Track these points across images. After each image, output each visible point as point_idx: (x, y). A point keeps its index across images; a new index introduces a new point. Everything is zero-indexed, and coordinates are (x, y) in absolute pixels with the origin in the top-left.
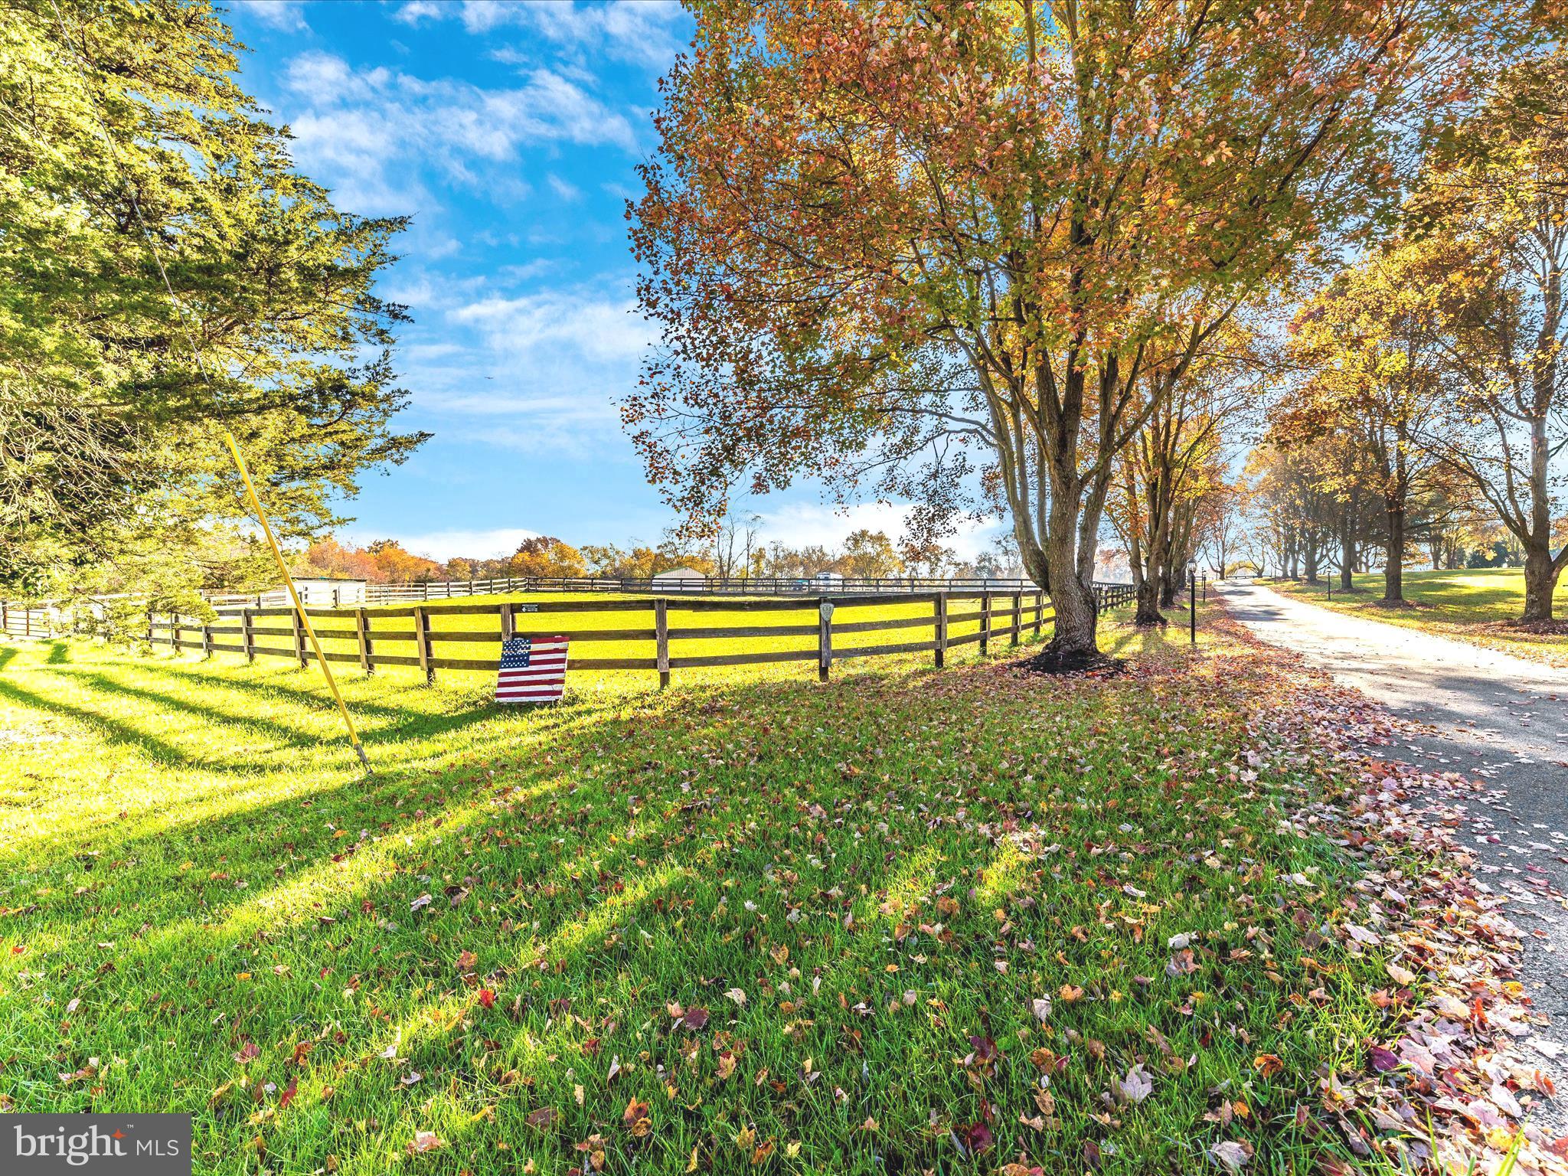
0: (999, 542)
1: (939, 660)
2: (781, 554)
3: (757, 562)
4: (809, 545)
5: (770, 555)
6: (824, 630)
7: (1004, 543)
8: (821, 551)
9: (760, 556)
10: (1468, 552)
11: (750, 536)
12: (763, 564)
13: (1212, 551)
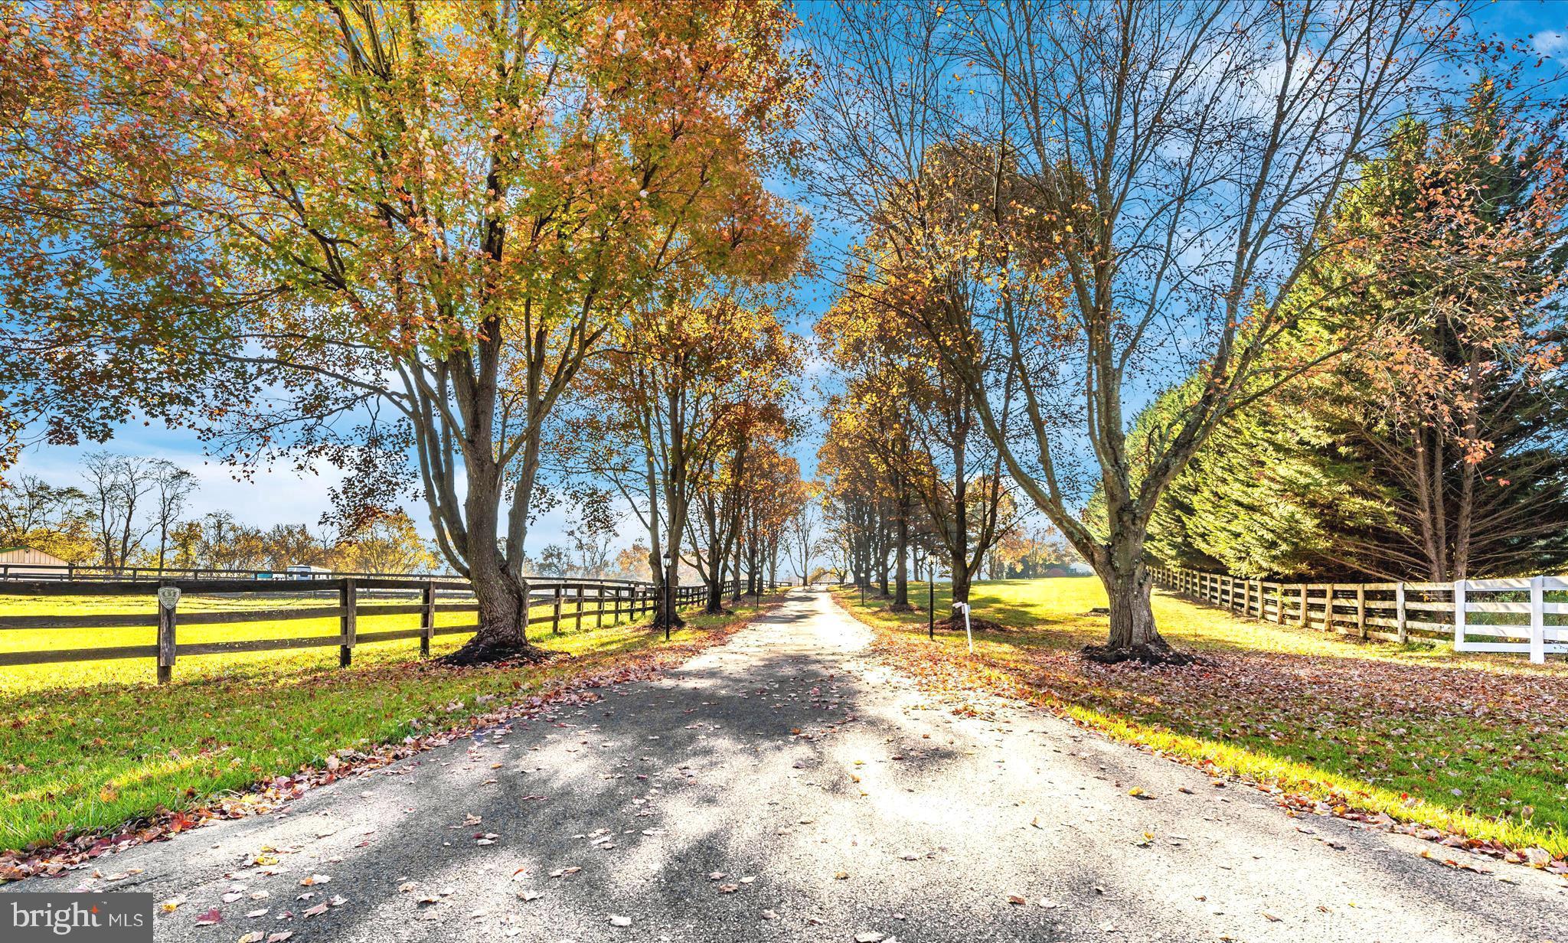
0: (572, 533)
1: (346, 658)
2: (231, 535)
3: (184, 545)
4: (284, 523)
5: (209, 536)
6: (164, 621)
7: (578, 534)
8: (303, 531)
9: (188, 536)
10: (1006, 563)
11: (167, 503)
12: (194, 550)
13: (795, 552)
